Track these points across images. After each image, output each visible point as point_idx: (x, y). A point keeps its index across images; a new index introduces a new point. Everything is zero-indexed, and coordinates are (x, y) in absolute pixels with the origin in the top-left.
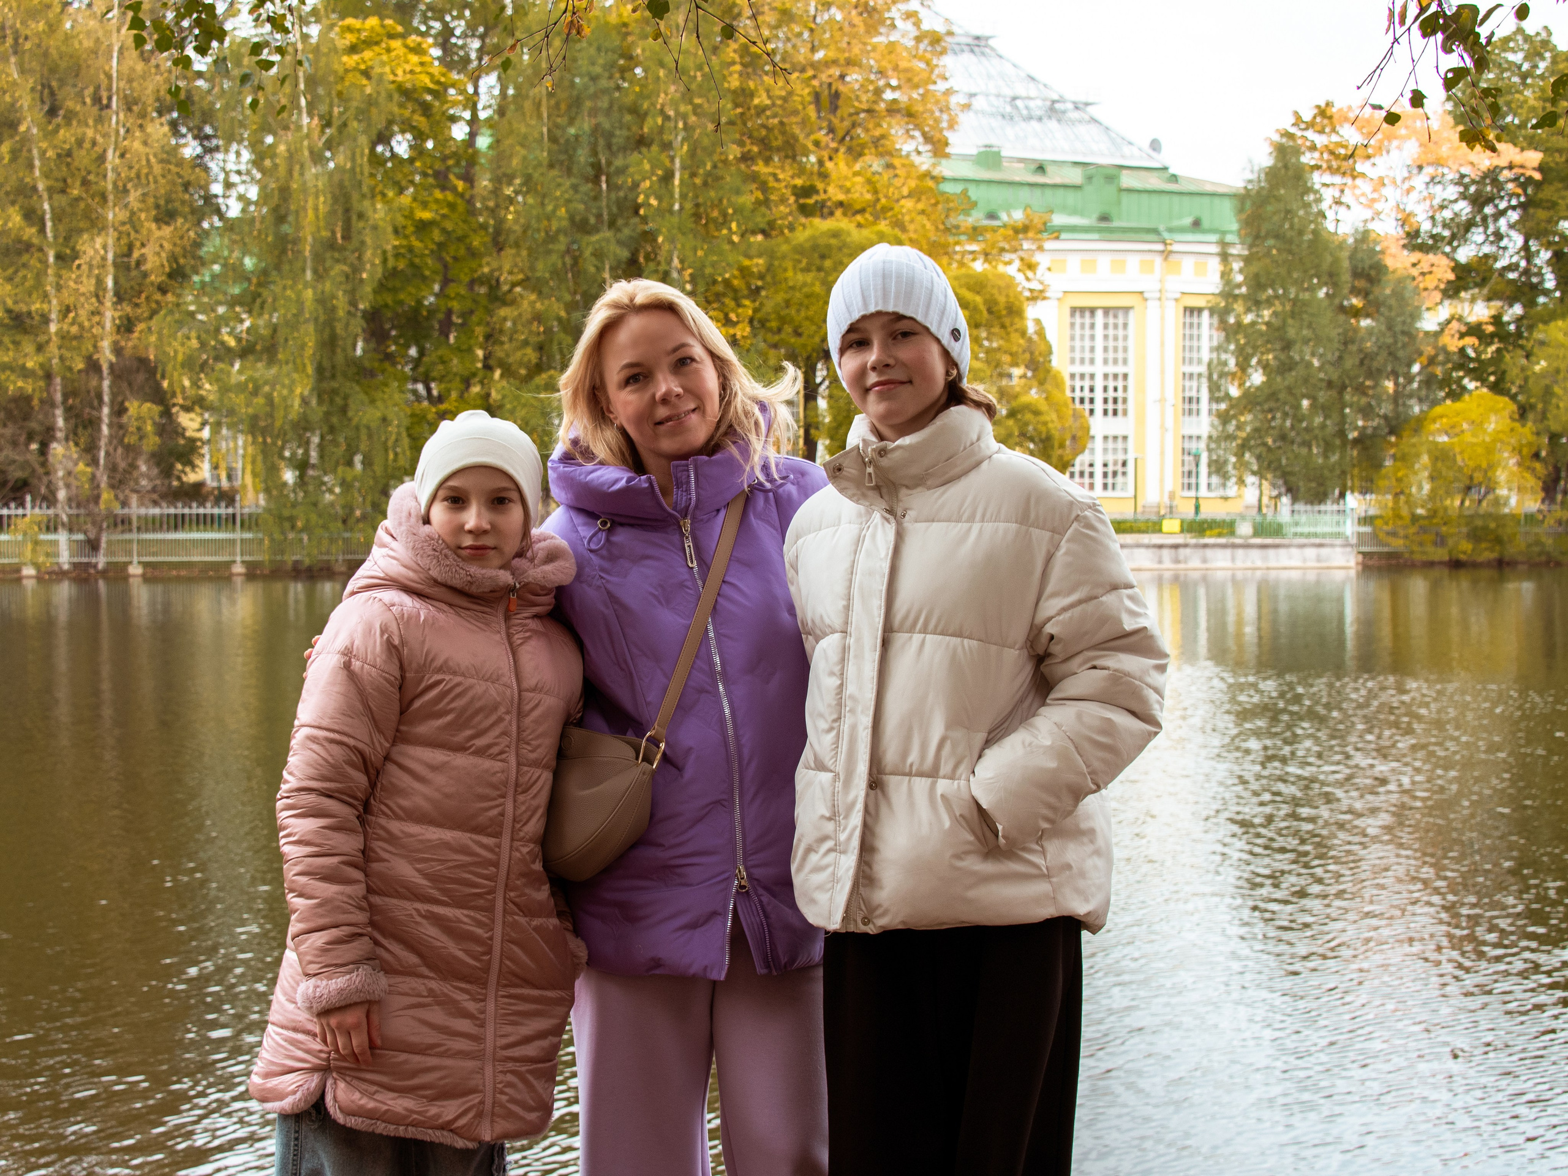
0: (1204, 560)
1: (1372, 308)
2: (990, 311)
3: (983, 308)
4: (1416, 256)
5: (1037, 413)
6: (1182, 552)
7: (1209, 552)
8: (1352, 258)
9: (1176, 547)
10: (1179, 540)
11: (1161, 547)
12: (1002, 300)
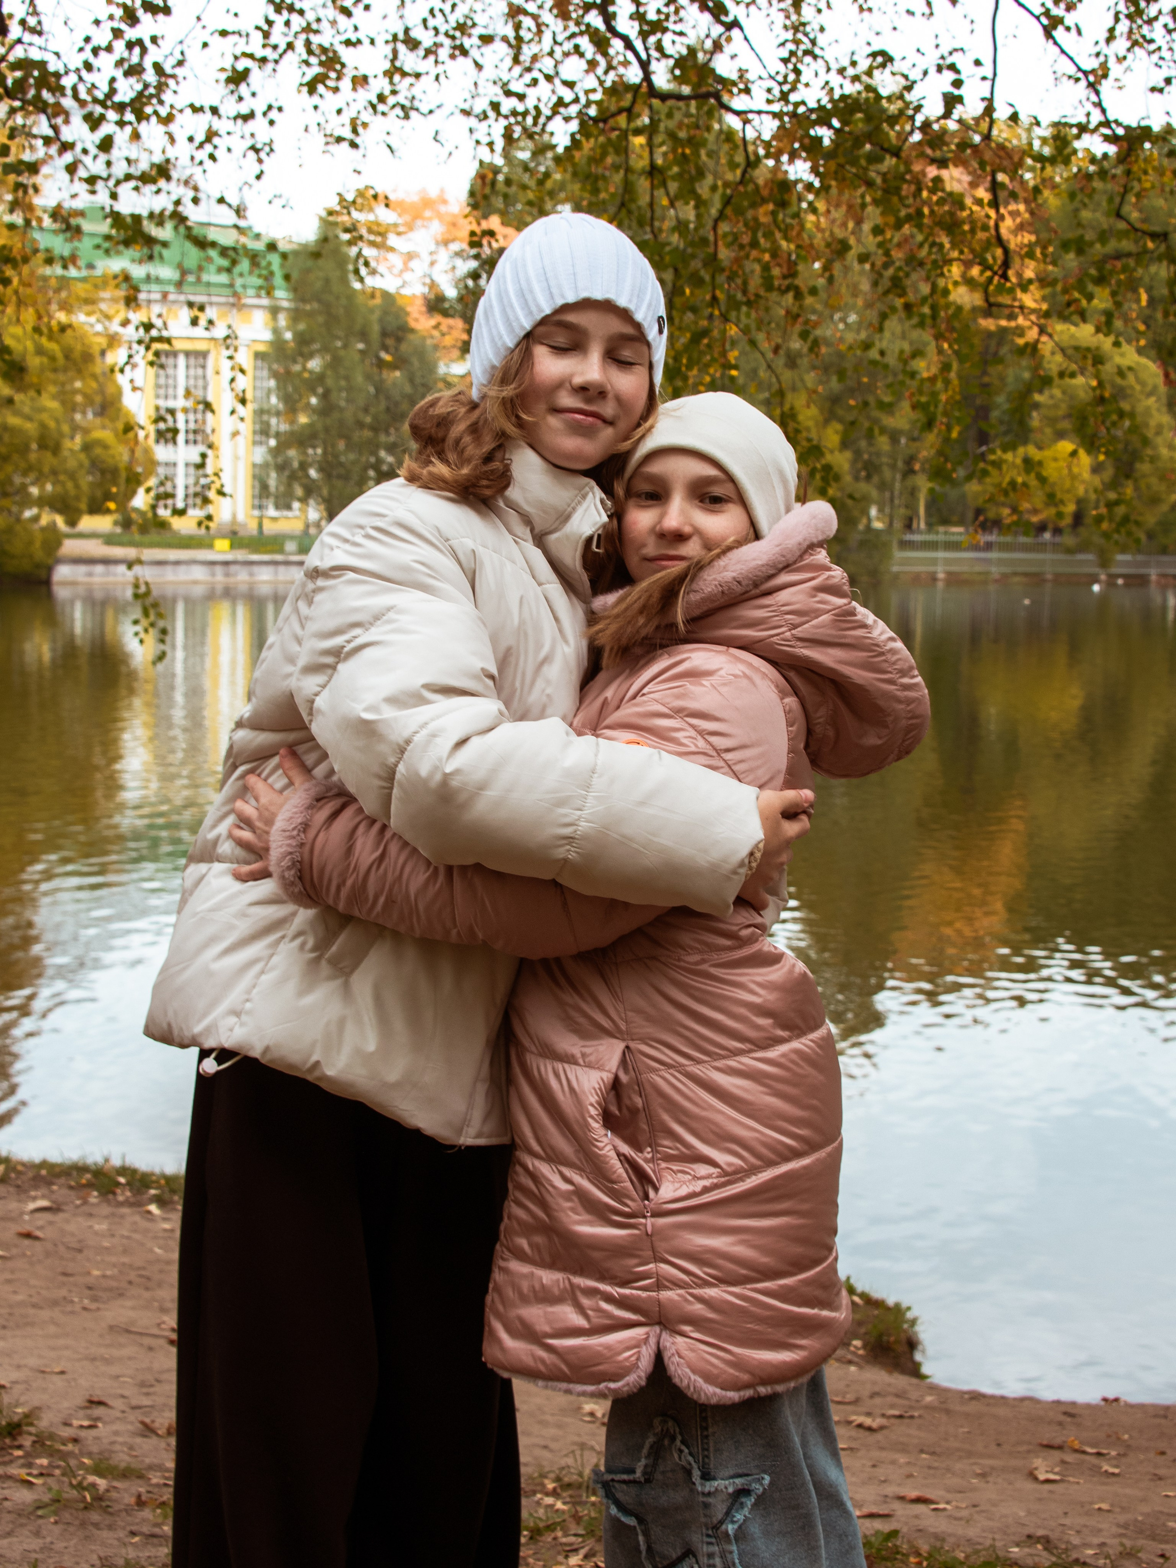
0: (251, 574)
1: (400, 363)
2: (67, 357)
3: (59, 355)
4: (437, 318)
5: (106, 447)
6: (233, 568)
7: (256, 569)
8: (381, 320)
9: (226, 563)
10: (229, 557)
11: (213, 563)
12: (79, 347)
